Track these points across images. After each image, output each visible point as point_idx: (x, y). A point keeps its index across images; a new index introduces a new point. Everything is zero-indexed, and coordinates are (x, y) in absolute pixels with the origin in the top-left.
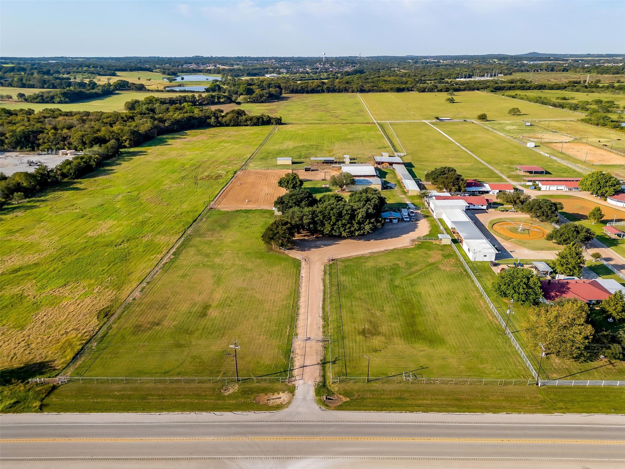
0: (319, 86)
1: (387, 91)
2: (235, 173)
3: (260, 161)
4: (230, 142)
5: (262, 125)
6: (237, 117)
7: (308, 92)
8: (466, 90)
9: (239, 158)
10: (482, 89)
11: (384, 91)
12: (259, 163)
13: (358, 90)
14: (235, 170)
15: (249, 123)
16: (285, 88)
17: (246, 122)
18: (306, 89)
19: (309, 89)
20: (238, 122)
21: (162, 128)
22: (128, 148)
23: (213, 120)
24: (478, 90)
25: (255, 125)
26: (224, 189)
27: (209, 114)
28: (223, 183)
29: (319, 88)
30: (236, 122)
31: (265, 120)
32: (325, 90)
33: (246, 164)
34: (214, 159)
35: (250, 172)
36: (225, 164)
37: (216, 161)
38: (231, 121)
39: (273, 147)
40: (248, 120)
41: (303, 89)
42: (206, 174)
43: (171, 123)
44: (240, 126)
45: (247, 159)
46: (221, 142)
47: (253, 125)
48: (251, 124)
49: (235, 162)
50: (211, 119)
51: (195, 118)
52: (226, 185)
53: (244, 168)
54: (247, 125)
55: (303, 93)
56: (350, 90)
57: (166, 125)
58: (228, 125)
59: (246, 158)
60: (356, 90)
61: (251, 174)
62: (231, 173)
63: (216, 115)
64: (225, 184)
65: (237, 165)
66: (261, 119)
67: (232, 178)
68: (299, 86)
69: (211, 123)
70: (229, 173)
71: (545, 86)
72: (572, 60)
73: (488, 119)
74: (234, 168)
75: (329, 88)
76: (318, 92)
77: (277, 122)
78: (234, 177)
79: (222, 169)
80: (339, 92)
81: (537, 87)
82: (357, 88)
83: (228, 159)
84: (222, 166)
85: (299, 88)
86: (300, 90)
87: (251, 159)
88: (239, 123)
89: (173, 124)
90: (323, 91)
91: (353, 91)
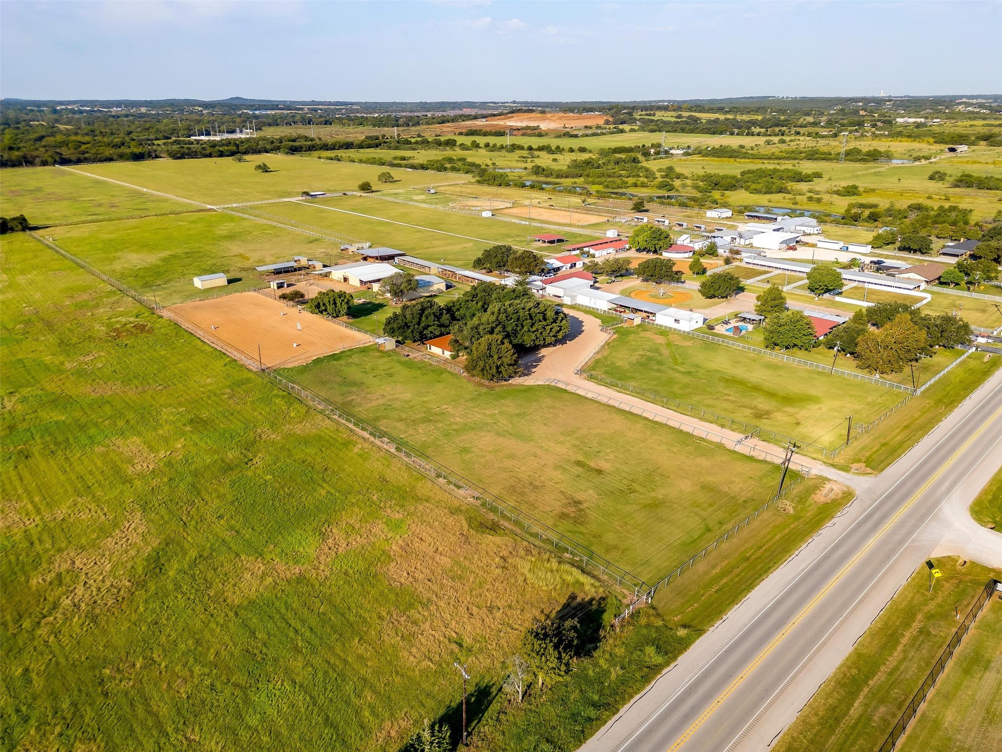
8: (249, 152)
10: (272, 150)
13: (55, 161)
24: (267, 152)
37: (58, 307)
45: (120, 292)
52: (193, 335)
56: (37, 160)
59: (114, 291)
60: (50, 160)
67: (175, 324)
71: (352, 144)
72: (308, 109)
73: (374, 189)
77: (24, 225)
78: (174, 321)
83: (79, 299)
84: (98, 311)
91: (44, 163)
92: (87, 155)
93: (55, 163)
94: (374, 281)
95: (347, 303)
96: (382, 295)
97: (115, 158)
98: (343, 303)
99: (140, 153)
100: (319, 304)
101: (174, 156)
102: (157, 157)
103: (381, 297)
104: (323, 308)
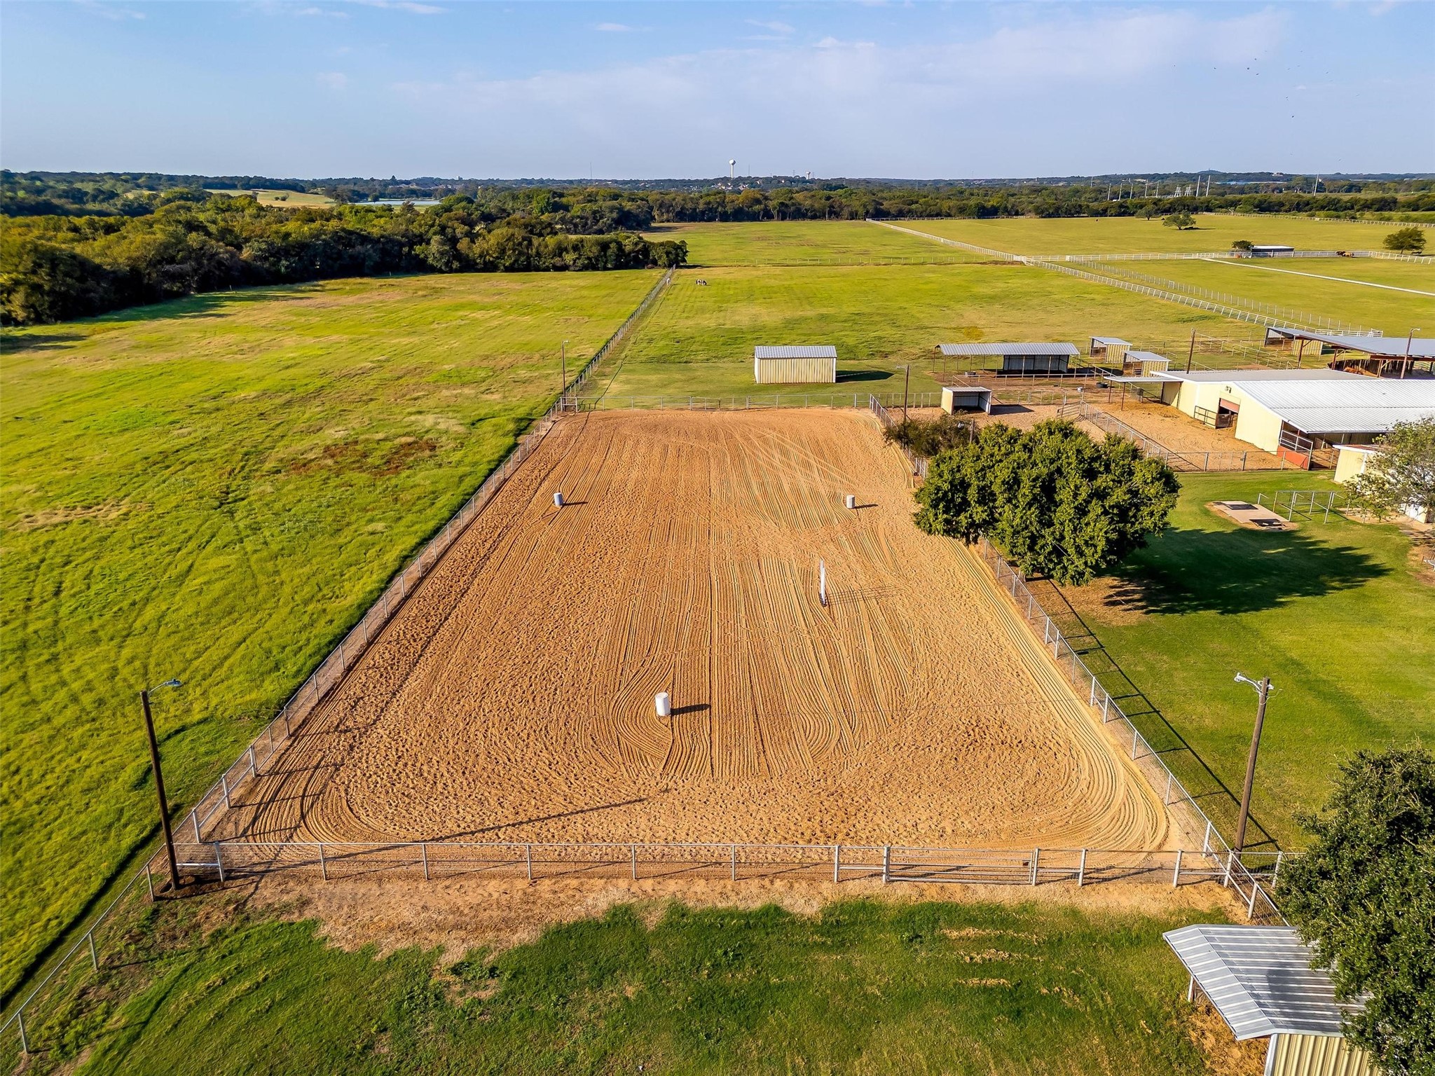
0: (758, 201)
1: (949, 215)
2: (524, 425)
3: (656, 371)
4: (499, 308)
5: (616, 268)
6: (524, 239)
7: (725, 218)
9: (543, 357)
11: (939, 215)
12: (654, 378)
13: (867, 212)
14: (521, 412)
15: (569, 258)
16: (661, 206)
17: (560, 255)
18: (720, 209)
19: (729, 209)
20: (529, 257)
21: (220, 263)
22: (23, 324)
23: (435, 246)
25: (591, 266)
26: (433, 550)
27: (423, 230)
28: (435, 495)
29: (757, 207)
30: (521, 253)
31: (628, 249)
32: (775, 213)
33: (583, 381)
34: (411, 363)
35: (613, 424)
36: (463, 385)
37: (416, 371)
38: (503, 251)
39: (690, 323)
40: (566, 250)
41: (710, 210)
42: (334, 434)
43: (268, 251)
44: (538, 269)
45: (583, 363)
46: (458, 308)
47: (585, 268)
48: (579, 263)
49: (523, 373)
50: (428, 243)
51: (365, 239)
52: (454, 514)
53: (573, 398)
54: (564, 268)
55: (711, 219)
56: (846, 212)
57: (246, 254)
58: (490, 267)
59: (579, 358)
60: (861, 211)
61: (625, 431)
62: (497, 427)
63: (449, 230)
64: (446, 501)
65: (531, 388)
66: (612, 245)
67: (501, 461)
68: (702, 201)
69: (430, 260)
70: (486, 426)
74: (514, 401)
75: (787, 206)
76: (754, 217)
77: (672, 257)
78: (517, 455)
79: (445, 408)
80: (814, 217)
81: (1372, 204)
82: (865, 206)
83: (485, 364)
84: (445, 393)
85: (701, 207)
86: (703, 213)
87: (607, 363)
88: (534, 261)
89: (275, 253)
90: (768, 216)
91: (853, 216)
92: (914, 206)
93: (867, 215)
94: (1353, 439)
95: (1122, 514)
96: (1379, 509)
97: (952, 213)
98: (1095, 508)
99: (993, 206)
100: (964, 486)
101: (1042, 212)
102: (1017, 214)
103: (1369, 518)
104: (979, 513)
